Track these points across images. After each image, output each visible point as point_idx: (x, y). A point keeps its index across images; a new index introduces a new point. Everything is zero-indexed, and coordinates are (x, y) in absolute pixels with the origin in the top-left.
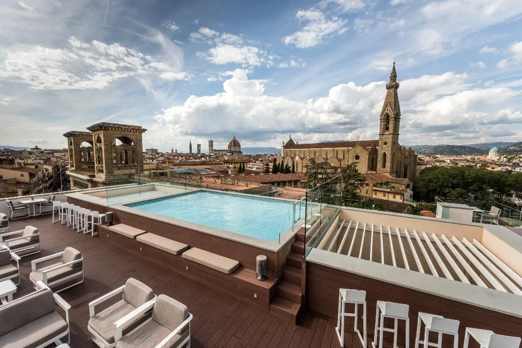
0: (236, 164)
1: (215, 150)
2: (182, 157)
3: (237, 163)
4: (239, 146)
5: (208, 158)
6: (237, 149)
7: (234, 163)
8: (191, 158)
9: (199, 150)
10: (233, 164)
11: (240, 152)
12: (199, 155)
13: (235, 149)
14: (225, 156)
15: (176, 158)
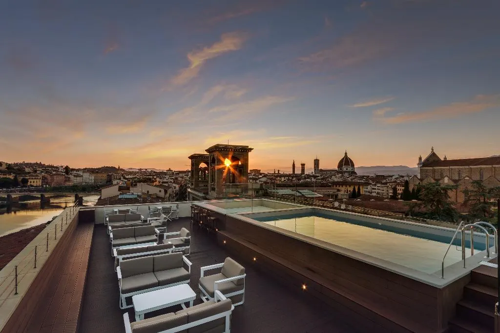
0: (348, 187)
1: (321, 170)
2: (285, 178)
3: (350, 185)
4: (353, 165)
5: (313, 179)
6: (350, 169)
7: (346, 186)
8: (294, 179)
9: (303, 170)
10: (344, 187)
11: (354, 173)
12: (303, 175)
13: (347, 169)
14: (333, 177)
15: (278, 178)
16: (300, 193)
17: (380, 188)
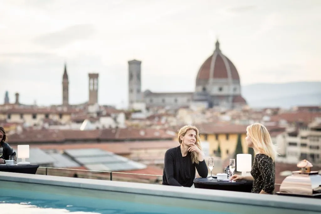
0: (222, 139)
1: (149, 94)
2: (34, 117)
3: (227, 135)
4: (236, 77)
5: (121, 118)
6: (228, 90)
7: (217, 136)
8: (66, 119)
9: (94, 94)
10: (212, 139)
11: (238, 99)
12: (93, 109)
13: (221, 89)
14: (182, 113)
15: (15, 118)
16: (73, 159)
17: (307, 141)
